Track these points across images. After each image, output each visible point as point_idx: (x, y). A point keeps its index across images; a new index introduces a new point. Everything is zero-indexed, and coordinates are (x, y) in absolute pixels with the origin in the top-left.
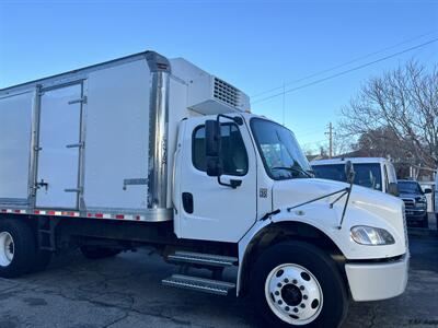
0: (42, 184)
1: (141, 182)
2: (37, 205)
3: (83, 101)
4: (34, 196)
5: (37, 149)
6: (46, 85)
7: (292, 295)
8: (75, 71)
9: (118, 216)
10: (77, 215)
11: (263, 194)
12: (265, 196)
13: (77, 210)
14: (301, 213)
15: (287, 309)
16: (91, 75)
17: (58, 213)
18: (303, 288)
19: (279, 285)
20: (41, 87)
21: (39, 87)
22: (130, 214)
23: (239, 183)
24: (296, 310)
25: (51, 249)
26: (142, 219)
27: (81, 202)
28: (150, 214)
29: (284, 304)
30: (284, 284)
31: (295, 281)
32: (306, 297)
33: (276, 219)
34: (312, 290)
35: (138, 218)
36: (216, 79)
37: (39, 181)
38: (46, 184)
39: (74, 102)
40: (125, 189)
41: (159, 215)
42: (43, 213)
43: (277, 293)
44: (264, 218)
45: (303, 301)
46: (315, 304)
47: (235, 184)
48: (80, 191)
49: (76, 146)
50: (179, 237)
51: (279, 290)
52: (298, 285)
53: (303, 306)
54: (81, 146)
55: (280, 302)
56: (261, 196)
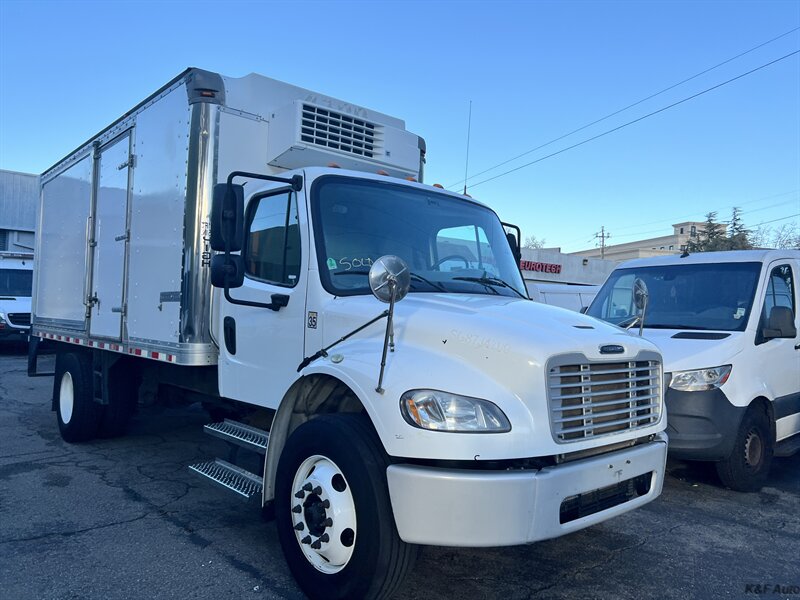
0: (96, 300)
1: (174, 297)
2: (92, 332)
3: (132, 163)
4: (89, 318)
5: (93, 245)
6: (104, 140)
8: (128, 114)
9: (153, 354)
10: (121, 349)
11: (313, 321)
12: (315, 326)
13: (121, 342)
14: (337, 359)
16: (141, 118)
17: (107, 347)
18: (327, 504)
20: (98, 146)
21: (97, 144)
22: (164, 351)
23: (286, 300)
26: (174, 360)
27: (123, 327)
29: (306, 531)
30: (307, 494)
31: (319, 490)
32: (330, 523)
34: (343, 511)
36: (306, 107)
37: (93, 295)
38: (98, 301)
39: (123, 167)
40: (160, 308)
41: (197, 355)
42: (95, 345)
43: (298, 509)
44: (300, 367)
45: (327, 530)
46: (345, 537)
47: (279, 303)
48: (124, 311)
49: (123, 238)
50: (222, 395)
51: (301, 503)
52: (323, 498)
53: (327, 539)
54: (127, 238)
55: (300, 526)
56: (310, 326)
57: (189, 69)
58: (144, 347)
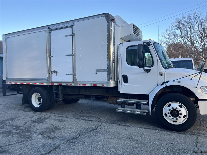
0: (54, 72)
1: (104, 70)
2: (52, 81)
3: (73, 35)
4: (50, 77)
5: (50, 57)
7: (175, 113)
8: (68, 22)
9: (93, 85)
10: (73, 85)
11: (161, 74)
12: (162, 76)
13: (73, 83)
14: (179, 82)
15: (173, 119)
16: (76, 24)
17: (64, 84)
18: (180, 111)
19: (170, 110)
20: (50, 29)
21: (49, 28)
22: (99, 84)
23: (150, 70)
24: (177, 119)
25: (61, 99)
26: (105, 86)
27: (75, 79)
28: (109, 84)
29: (172, 117)
30: (171, 109)
31: (176, 108)
32: (181, 114)
33: (168, 84)
34: (184, 111)
35: (103, 85)
36: (134, 25)
37: (53, 71)
38: (57, 72)
39: (68, 36)
40: (96, 74)
41: (112, 84)
43: (169, 113)
44: (162, 84)
45: (180, 116)
46: (184, 116)
47: (148, 71)
48: (74, 75)
49: (71, 55)
50: (121, 93)
51: (170, 112)
52: (178, 110)
53: (180, 117)
54: (73, 55)
55: (170, 116)
56: (160, 76)
57: (105, 13)
58: (88, 83)
